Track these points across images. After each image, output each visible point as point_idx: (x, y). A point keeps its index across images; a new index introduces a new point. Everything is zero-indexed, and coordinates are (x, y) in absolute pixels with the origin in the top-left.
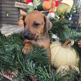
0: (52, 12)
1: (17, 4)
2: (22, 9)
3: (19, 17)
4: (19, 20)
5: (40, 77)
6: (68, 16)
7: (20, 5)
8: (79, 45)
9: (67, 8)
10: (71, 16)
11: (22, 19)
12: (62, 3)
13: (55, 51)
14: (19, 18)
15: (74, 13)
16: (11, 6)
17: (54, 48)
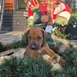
0: (50, 25)
1: (25, 14)
4: (27, 28)
6: (73, 24)
9: (64, 21)
10: (75, 23)
12: (59, 16)
16: (21, 15)
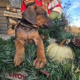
1: (6, 13)
2: (11, 18)
3: (8, 25)
4: (8, 29)
5: (48, 70)
7: (9, 14)
8: (74, 43)
11: (11, 28)
12: (53, 11)
13: (55, 50)
14: (9, 27)
15: (60, 21)
17: (53, 48)
